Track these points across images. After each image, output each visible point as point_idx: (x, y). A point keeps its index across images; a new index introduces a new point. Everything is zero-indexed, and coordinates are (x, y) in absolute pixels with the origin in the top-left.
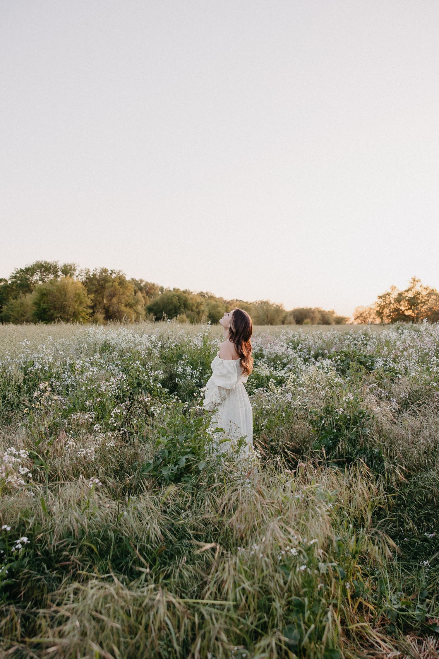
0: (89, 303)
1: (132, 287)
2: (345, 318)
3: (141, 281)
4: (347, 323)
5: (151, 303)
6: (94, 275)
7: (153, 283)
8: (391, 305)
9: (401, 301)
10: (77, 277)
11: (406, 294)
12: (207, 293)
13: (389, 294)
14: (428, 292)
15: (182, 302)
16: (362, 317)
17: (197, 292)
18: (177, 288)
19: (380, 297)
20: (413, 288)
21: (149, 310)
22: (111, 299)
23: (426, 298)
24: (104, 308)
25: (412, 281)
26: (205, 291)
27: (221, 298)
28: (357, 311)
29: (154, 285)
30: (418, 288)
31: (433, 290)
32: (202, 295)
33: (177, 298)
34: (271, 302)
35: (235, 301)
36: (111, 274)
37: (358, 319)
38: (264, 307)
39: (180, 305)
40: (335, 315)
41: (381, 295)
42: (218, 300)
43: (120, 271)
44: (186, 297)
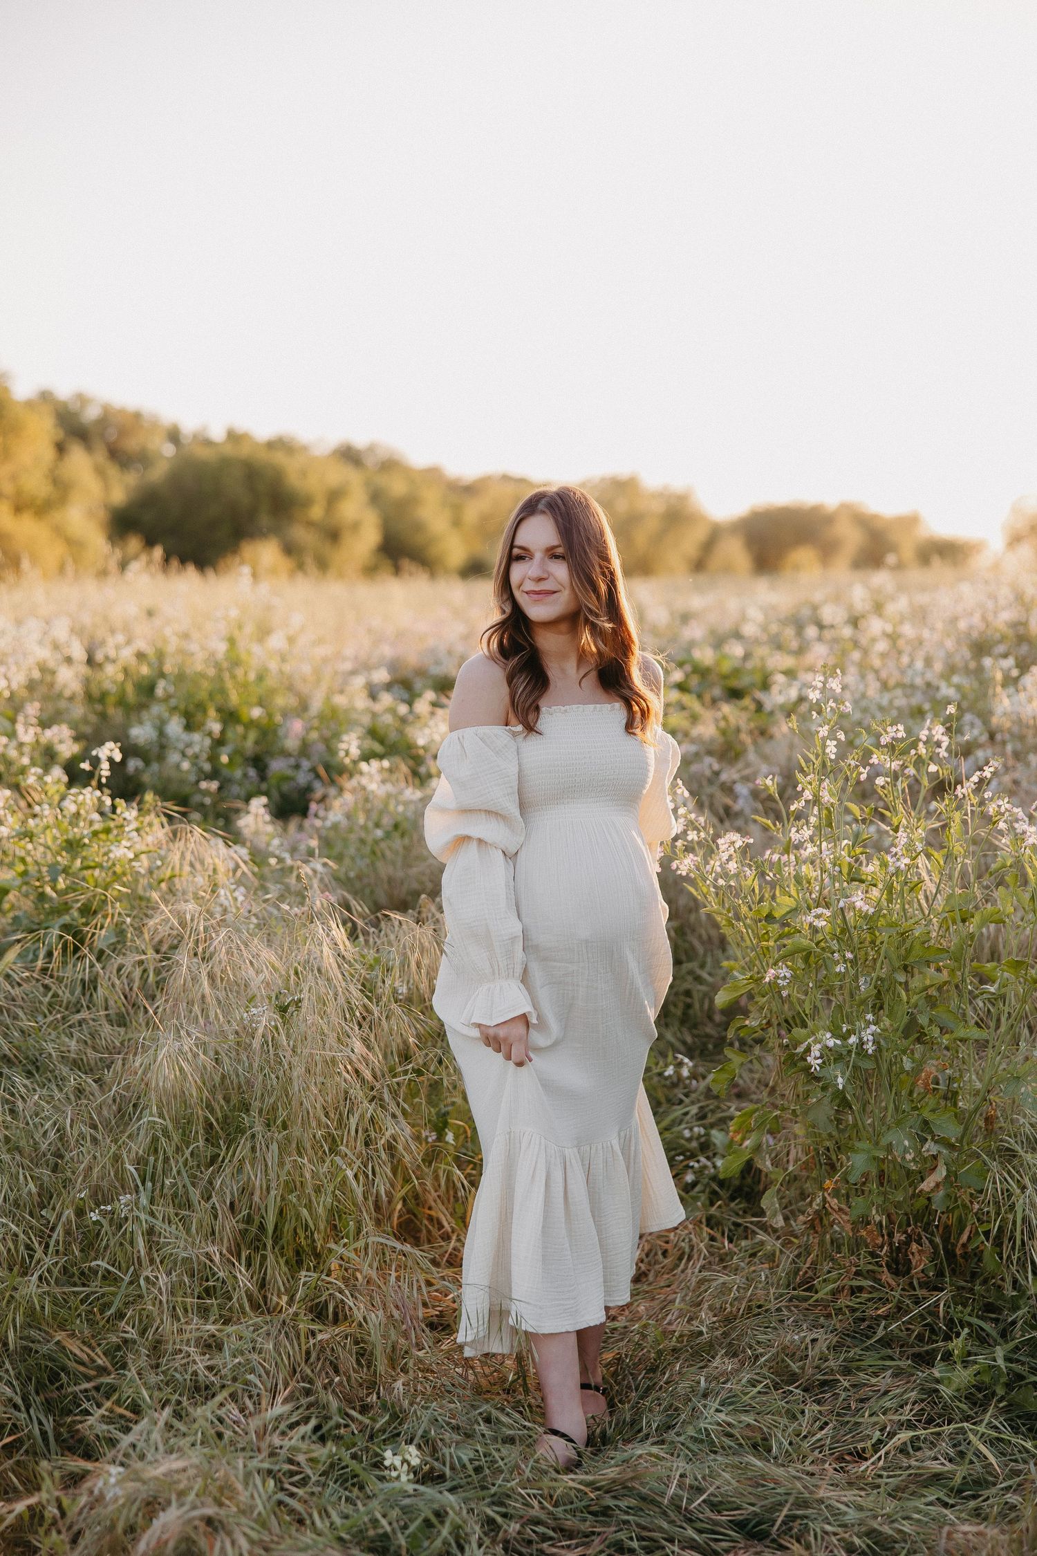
2: (965, 543)
3: (82, 399)
4: (975, 561)
5: (130, 495)
7: (133, 409)
12: (371, 449)
15: (264, 489)
17: (329, 446)
21: (122, 522)
27: (435, 470)
28: (1015, 512)
29: (137, 416)
32: (349, 455)
33: (242, 473)
39: (256, 502)
40: (922, 532)
42: (418, 478)
44: (277, 467)
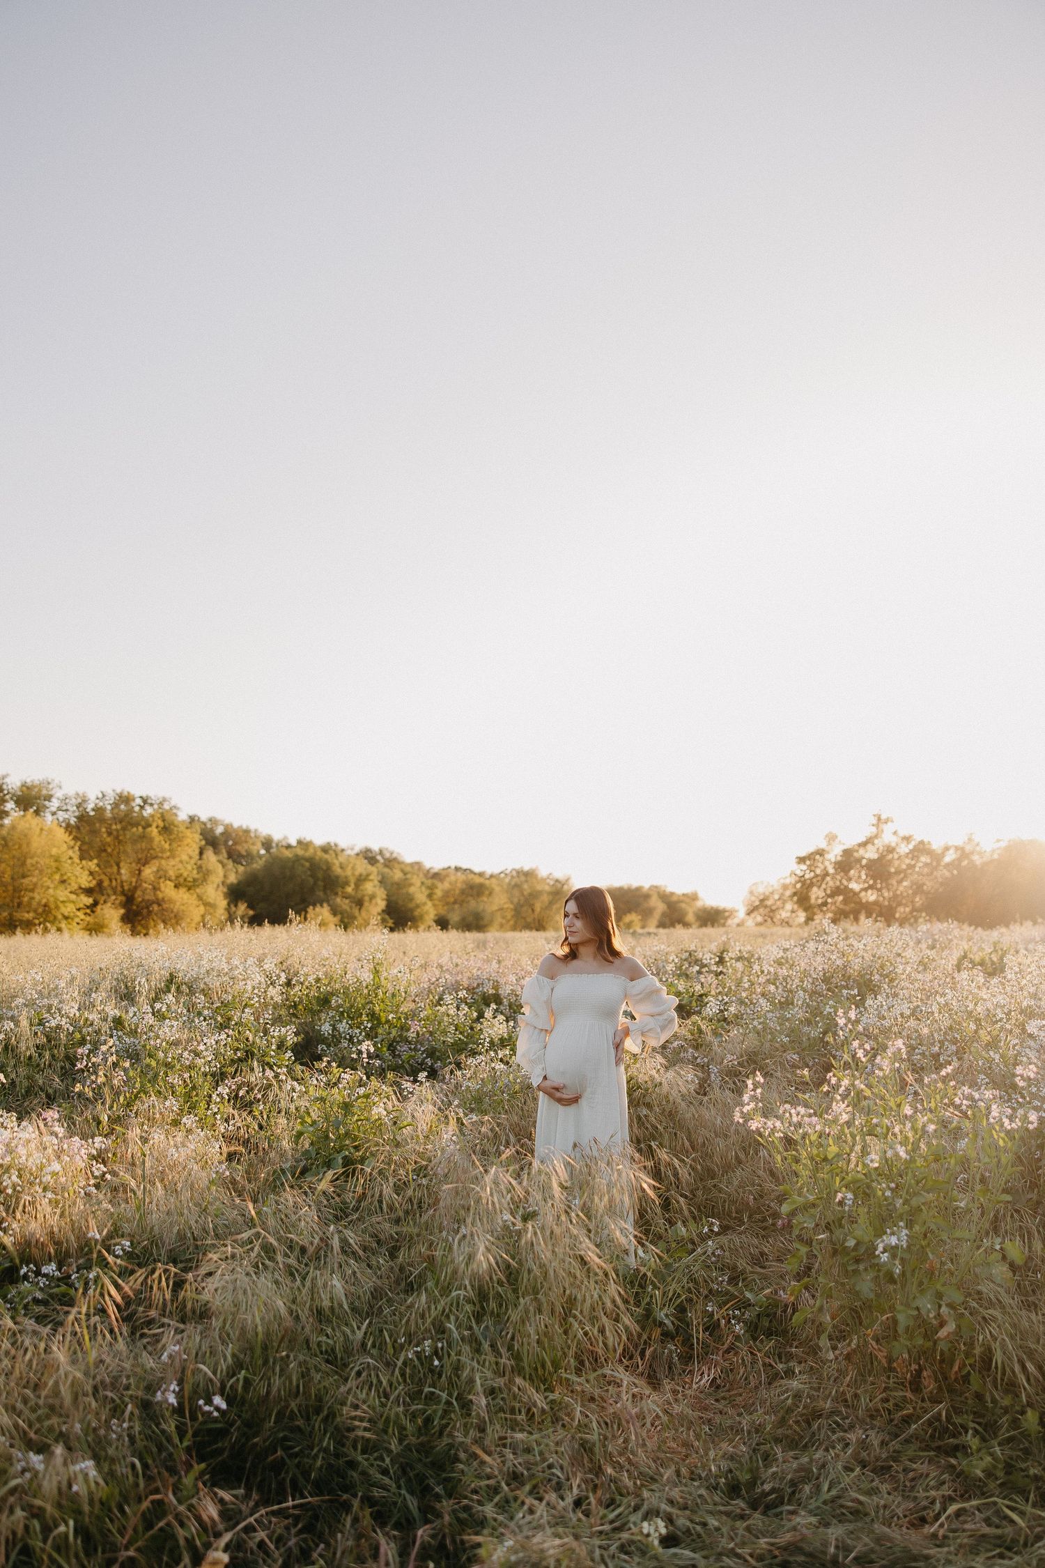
0: (85, 881)
1: (193, 841)
2: (724, 911)
3: (215, 821)
4: (729, 922)
5: (240, 878)
6: (99, 810)
7: (244, 827)
8: (828, 878)
9: (851, 868)
10: (54, 814)
11: (862, 852)
12: (381, 852)
13: (821, 853)
14: (911, 846)
15: (320, 875)
16: (762, 907)
17: (357, 850)
18: (308, 839)
19: (801, 860)
20: (876, 836)
21: (235, 894)
22: (140, 871)
23: (908, 861)
24: (123, 893)
25: (875, 822)
26: (375, 847)
27: (418, 864)
28: (751, 893)
29: (247, 832)
30: (888, 838)
31: (922, 842)
32: (369, 856)
33: (307, 864)
34: (543, 873)
35: (452, 871)
36: (142, 807)
37: (755, 913)
38: (525, 886)
39: (315, 883)
40: (699, 904)
41: (803, 854)
42: (408, 869)
43: (164, 800)
44: (327, 862)
